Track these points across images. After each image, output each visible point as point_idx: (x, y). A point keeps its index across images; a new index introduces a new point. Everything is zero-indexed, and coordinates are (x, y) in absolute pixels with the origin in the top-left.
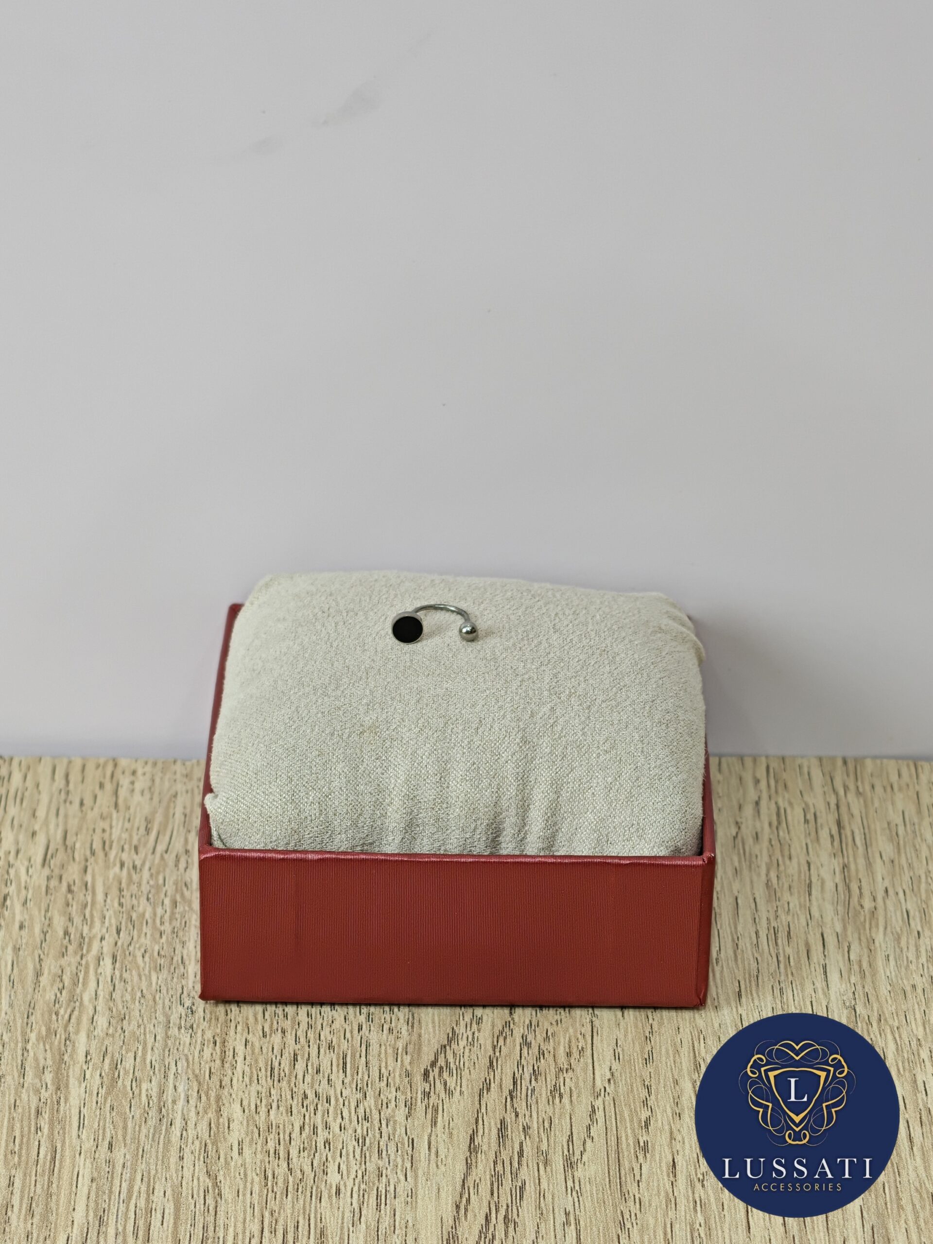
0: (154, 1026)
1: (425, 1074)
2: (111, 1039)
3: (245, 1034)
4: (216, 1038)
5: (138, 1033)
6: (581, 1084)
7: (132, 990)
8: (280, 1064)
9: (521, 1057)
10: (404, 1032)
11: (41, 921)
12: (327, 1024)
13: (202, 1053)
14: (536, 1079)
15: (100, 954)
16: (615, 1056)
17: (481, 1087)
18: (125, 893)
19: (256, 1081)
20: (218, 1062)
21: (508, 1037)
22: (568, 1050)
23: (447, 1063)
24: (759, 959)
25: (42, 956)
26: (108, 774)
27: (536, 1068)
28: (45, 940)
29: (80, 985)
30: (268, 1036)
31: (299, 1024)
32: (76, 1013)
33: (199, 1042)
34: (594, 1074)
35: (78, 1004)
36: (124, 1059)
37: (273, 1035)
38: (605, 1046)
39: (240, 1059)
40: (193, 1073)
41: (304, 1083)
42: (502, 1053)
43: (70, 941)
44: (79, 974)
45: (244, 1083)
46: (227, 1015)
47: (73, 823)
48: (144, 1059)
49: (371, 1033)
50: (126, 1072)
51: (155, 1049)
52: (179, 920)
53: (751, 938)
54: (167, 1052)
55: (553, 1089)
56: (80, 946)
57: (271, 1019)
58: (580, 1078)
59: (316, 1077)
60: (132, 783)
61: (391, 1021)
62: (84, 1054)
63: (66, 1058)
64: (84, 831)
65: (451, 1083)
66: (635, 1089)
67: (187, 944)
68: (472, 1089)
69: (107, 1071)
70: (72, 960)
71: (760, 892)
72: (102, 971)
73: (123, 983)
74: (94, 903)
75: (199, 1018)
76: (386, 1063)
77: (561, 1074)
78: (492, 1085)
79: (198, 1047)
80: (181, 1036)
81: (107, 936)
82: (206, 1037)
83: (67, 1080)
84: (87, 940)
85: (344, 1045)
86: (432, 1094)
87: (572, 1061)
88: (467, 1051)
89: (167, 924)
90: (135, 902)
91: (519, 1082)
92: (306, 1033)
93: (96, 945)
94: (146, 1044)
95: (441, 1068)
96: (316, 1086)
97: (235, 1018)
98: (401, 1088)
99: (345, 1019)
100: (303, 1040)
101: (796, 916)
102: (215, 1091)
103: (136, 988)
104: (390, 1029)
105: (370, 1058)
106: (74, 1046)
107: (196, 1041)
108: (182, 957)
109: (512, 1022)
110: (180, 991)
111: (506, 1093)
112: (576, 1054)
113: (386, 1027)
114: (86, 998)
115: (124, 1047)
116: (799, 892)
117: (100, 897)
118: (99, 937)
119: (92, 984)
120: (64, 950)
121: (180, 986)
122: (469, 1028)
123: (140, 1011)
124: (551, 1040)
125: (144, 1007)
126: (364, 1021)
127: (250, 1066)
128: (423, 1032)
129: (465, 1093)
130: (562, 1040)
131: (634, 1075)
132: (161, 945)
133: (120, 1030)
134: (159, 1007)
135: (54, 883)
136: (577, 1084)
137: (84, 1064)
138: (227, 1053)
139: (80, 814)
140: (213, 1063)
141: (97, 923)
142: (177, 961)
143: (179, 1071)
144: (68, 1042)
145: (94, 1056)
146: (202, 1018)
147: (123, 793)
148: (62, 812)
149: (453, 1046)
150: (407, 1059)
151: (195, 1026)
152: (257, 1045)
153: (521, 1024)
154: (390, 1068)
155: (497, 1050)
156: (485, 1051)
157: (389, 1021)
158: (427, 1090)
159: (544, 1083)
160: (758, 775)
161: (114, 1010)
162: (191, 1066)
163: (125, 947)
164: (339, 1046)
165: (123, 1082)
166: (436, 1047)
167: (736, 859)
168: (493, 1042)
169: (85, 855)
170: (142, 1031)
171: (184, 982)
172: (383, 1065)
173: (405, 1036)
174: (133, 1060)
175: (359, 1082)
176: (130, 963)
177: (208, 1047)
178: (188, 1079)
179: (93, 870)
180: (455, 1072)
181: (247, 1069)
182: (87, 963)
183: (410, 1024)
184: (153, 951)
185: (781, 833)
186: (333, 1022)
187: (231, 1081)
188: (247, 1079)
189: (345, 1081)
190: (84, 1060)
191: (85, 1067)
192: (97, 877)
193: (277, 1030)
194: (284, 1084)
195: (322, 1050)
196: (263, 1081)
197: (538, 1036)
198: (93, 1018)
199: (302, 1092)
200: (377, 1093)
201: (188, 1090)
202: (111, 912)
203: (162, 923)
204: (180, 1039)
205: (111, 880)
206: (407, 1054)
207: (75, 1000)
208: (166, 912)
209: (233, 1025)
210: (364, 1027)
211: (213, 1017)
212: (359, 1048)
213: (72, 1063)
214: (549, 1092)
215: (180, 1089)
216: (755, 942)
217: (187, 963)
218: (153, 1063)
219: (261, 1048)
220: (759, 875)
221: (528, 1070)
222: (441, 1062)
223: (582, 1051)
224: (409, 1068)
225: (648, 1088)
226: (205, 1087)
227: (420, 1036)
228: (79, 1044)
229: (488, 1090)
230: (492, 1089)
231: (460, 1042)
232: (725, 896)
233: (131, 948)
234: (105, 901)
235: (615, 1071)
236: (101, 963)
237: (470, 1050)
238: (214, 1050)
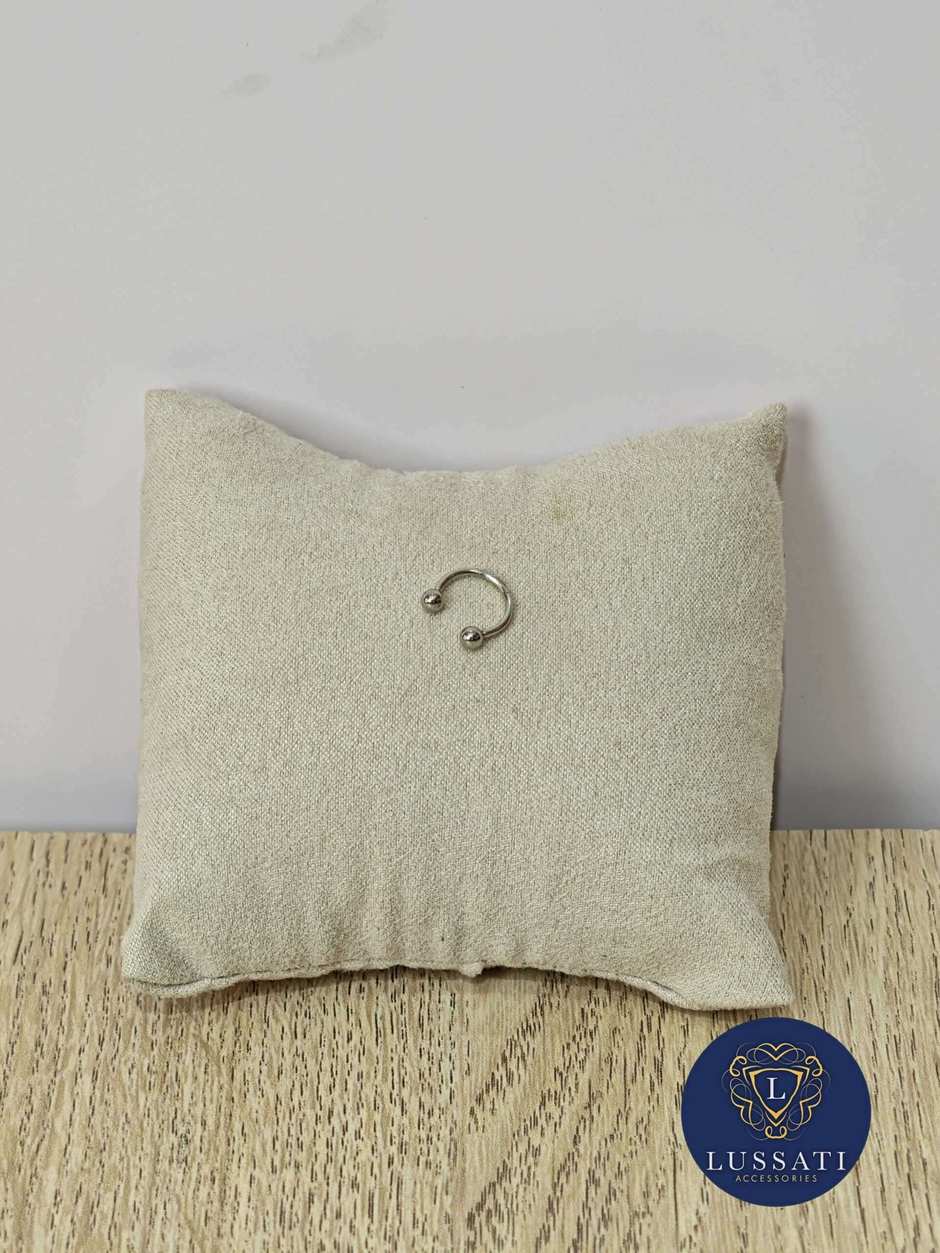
0: (140, 1158)
1: (469, 1219)
2: (87, 1175)
3: (251, 1169)
4: (215, 1174)
5: (120, 1167)
6: (661, 1231)
7: (115, 1113)
8: (292, 1207)
9: (587, 1198)
10: (445, 1166)
11: (8, 1029)
12: (351, 1157)
13: (197, 1192)
14: (606, 1226)
15: (77, 1069)
16: (702, 1196)
17: (538, 1235)
18: (110, 995)
19: (262, 1228)
20: (216, 1204)
21: (571, 1172)
22: (644, 1189)
23: (497, 1205)
24: (878, 1075)
25: (7, 1072)
26: (97, 851)
27: (605, 1211)
28: (12, 1053)
29: (52, 1108)
30: (278, 1172)
31: (316, 1157)
32: (46, 1142)
33: (194, 1179)
34: (677, 1219)
35: (48, 1131)
36: (101, 1200)
37: (285, 1170)
38: (691, 1184)
39: (243, 1200)
40: (186, 1218)
41: (320, 1230)
42: (564, 1192)
43: (41, 1054)
44: (51, 1094)
45: (248, 1231)
46: (229, 1145)
47: (52, 912)
48: (126, 1201)
49: (405, 1167)
50: (104, 1217)
51: (139, 1187)
52: (174, 1028)
53: (867, 1049)
54: (154, 1192)
55: (626, 1238)
56: (55, 1059)
57: (283, 1150)
58: (660, 1225)
59: (335, 1223)
60: (125, 862)
61: (429, 1152)
62: (53, 1195)
63: (31, 1199)
64: (65, 920)
65: (502, 1230)
66: (728, 1238)
67: (183, 1058)
68: (527, 1238)
69: (80, 1215)
70: (44, 1077)
71: (878, 994)
72: (79, 1090)
73: (103, 1106)
74: (73, 1005)
75: (195, 1149)
76: (422, 1205)
77: (636, 1219)
78: (552, 1233)
79: (193, 1185)
80: (172, 1171)
81: (86, 1048)
82: (202, 1173)
83: (31, 1227)
84: (62, 1052)
85: (371, 1183)
86: (478, 1244)
87: (650, 1203)
88: (521, 1189)
89: (160, 1033)
90: (122, 1006)
91: (584, 1229)
92: (325, 1167)
93: (73, 1059)
94: (129, 1182)
95: (489, 1212)
96: (336, 1235)
97: (239, 1149)
98: (440, 1237)
99: (373, 1150)
100: (320, 1176)
101: (921, 1023)
102: (211, 1240)
103: (119, 1112)
104: (427, 1162)
105: (403, 1198)
106: (41, 1184)
107: (190, 1178)
108: (177, 1073)
109: (576, 1154)
110: (173, 1115)
111: (569, 1243)
112: (654, 1195)
113: (423, 1159)
114: (58, 1125)
115: (102, 1185)
116: (924, 993)
117: (81, 999)
118: (78, 1048)
119: (67, 1107)
120: (35, 1065)
121: (174, 1108)
122: (523, 1162)
123: (123, 1140)
124: (624, 1177)
125: (129, 1135)
126: (395, 1152)
127: (256, 1208)
128: (467, 1166)
129: (519, 1243)
130: (637, 1174)
131: (726, 1220)
132: (151, 1058)
133: (98, 1165)
134: (147, 1135)
135: (26, 983)
136: (656, 1231)
137: (52, 1207)
138: (228, 1192)
139: (61, 900)
140: (210, 1206)
141: (76, 1032)
142: (171, 1078)
143: (169, 1216)
144: (34, 1179)
145: (65, 1197)
146: (199, 1149)
147: (112, 874)
148: (39, 898)
149: (504, 1184)
150: (448, 1200)
151: (189, 1159)
152: (265, 1183)
153: (588, 1157)
154: (426, 1212)
155: (558, 1189)
156: (544, 1190)
157: (426, 1152)
158: (472, 1239)
159: (616, 1230)
160: (872, 853)
161: (92, 1139)
162: (183, 1209)
163: (109, 1061)
164: (365, 1184)
165: (99, 1230)
166: (483, 1185)
167: (847, 953)
168: (553, 1179)
169: (65, 949)
170: (125, 1166)
171: (178, 1105)
172: (418, 1207)
173: (446, 1171)
174: (112, 1202)
175: (388, 1229)
176: (114, 1081)
177: (204, 1184)
178: (179, 1225)
179: (74, 967)
180: (506, 1216)
181: (252, 1213)
182: (62, 1081)
183: (452, 1156)
184: (142, 1065)
185: (901, 921)
186: (357, 1154)
187: (232, 1228)
188: (251, 1226)
189: (371, 1228)
190: (53, 1201)
191: (54, 1211)
192: (78, 975)
193: (290, 1164)
194: (296, 1232)
195: (344, 1190)
196: (270, 1228)
197: (609, 1172)
198: (66, 1149)
199: (318, 1241)
200: (410, 1243)
201: (179, 1239)
202: (93, 1018)
203: (154, 1032)
204: (171, 1175)
205: (94, 979)
206: (447, 1194)
207: (46, 1126)
208: (159, 1017)
209: (236, 1157)
210: (396, 1160)
211: (212, 1148)
212: (389, 1187)
213: (38, 1205)
214: (622, 1242)
215: (169, 1238)
216: (872, 1054)
217: (183, 1080)
218: (137, 1204)
219: (270, 1186)
220: (875, 972)
221: (596, 1215)
222: (489, 1204)
223: (661, 1190)
224: (449, 1212)
225: (744, 1237)
226: (200, 1236)
227: (464, 1171)
228: (48, 1181)
229: (547, 1239)
230: (552, 1238)
231: (513, 1179)
232: (834, 998)
233: (116, 1063)
234: (87, 1005)
235: (702, 1215)
236: (79, 1080)
237: (525, 1189)
238: (212, 1188)
